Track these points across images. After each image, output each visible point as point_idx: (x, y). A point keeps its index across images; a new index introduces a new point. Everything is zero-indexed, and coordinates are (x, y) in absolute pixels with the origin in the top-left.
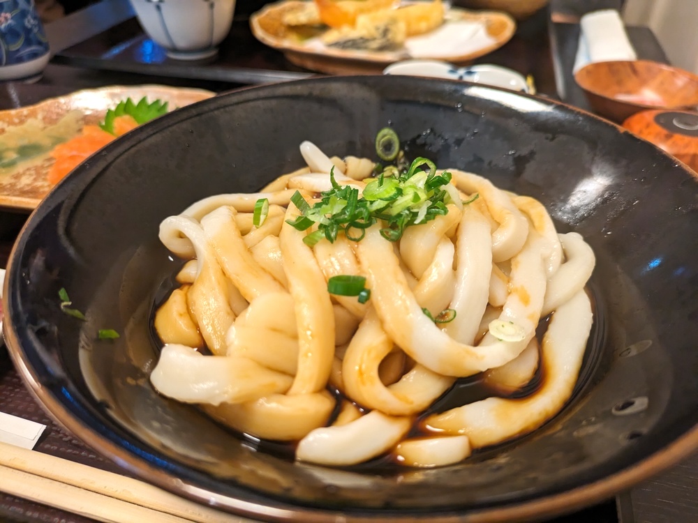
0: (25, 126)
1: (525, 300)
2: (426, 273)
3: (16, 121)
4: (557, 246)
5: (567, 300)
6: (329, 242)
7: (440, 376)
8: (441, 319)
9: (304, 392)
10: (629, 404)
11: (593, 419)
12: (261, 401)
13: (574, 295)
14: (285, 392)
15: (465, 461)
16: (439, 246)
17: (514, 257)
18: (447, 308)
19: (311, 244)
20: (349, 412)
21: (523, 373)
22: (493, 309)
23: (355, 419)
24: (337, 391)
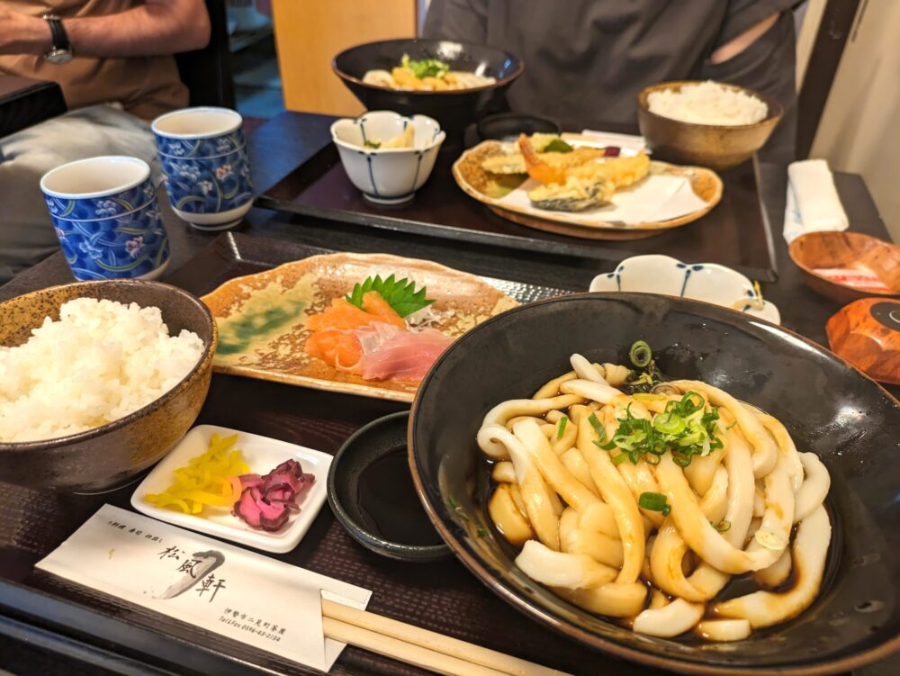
0: (266, 290)
1: (780, 514)
2: (709, 493)
3: (259, 285)
4: (799, 467)
5: (811, 513)
6: (632, 464)
7: (721, 573)
8: (720, 526)
9: (630, 581)
10: (867, 605)
11: (842, 613)
12: (603, 588)
13: (816, 509)
14: (613, 581)
15: (748, 639)
16: (718, 472)
17: (768, 475)
18: (723, 520)
19: (616, 463)
20: (659, 599)
21: (781, 573)
22: (757, 520)
23: (665, 605)
24: (649, 583)
